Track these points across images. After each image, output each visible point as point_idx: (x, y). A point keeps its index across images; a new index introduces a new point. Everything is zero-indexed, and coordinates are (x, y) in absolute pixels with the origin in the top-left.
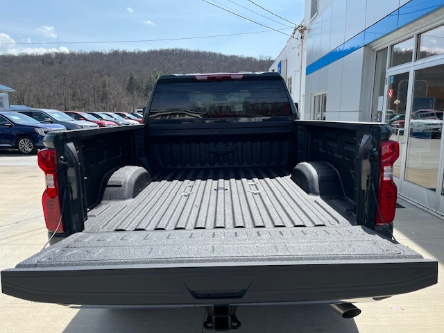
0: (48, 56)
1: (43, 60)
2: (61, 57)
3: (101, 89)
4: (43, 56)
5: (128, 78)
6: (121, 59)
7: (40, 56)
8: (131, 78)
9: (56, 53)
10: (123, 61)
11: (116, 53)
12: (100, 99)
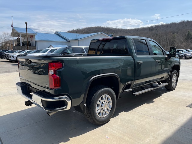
0: (152, 27)
1: (149, 29)
2: (157, 27)
3: (172, 39)
4: (150, 27)
5: (187, 34)
6: (185, 25)
7: (149, 27)
8: (189, 34)
9: (155, 26)
10: (186, 25)
11: (183, 22)
12: (170, 44)
